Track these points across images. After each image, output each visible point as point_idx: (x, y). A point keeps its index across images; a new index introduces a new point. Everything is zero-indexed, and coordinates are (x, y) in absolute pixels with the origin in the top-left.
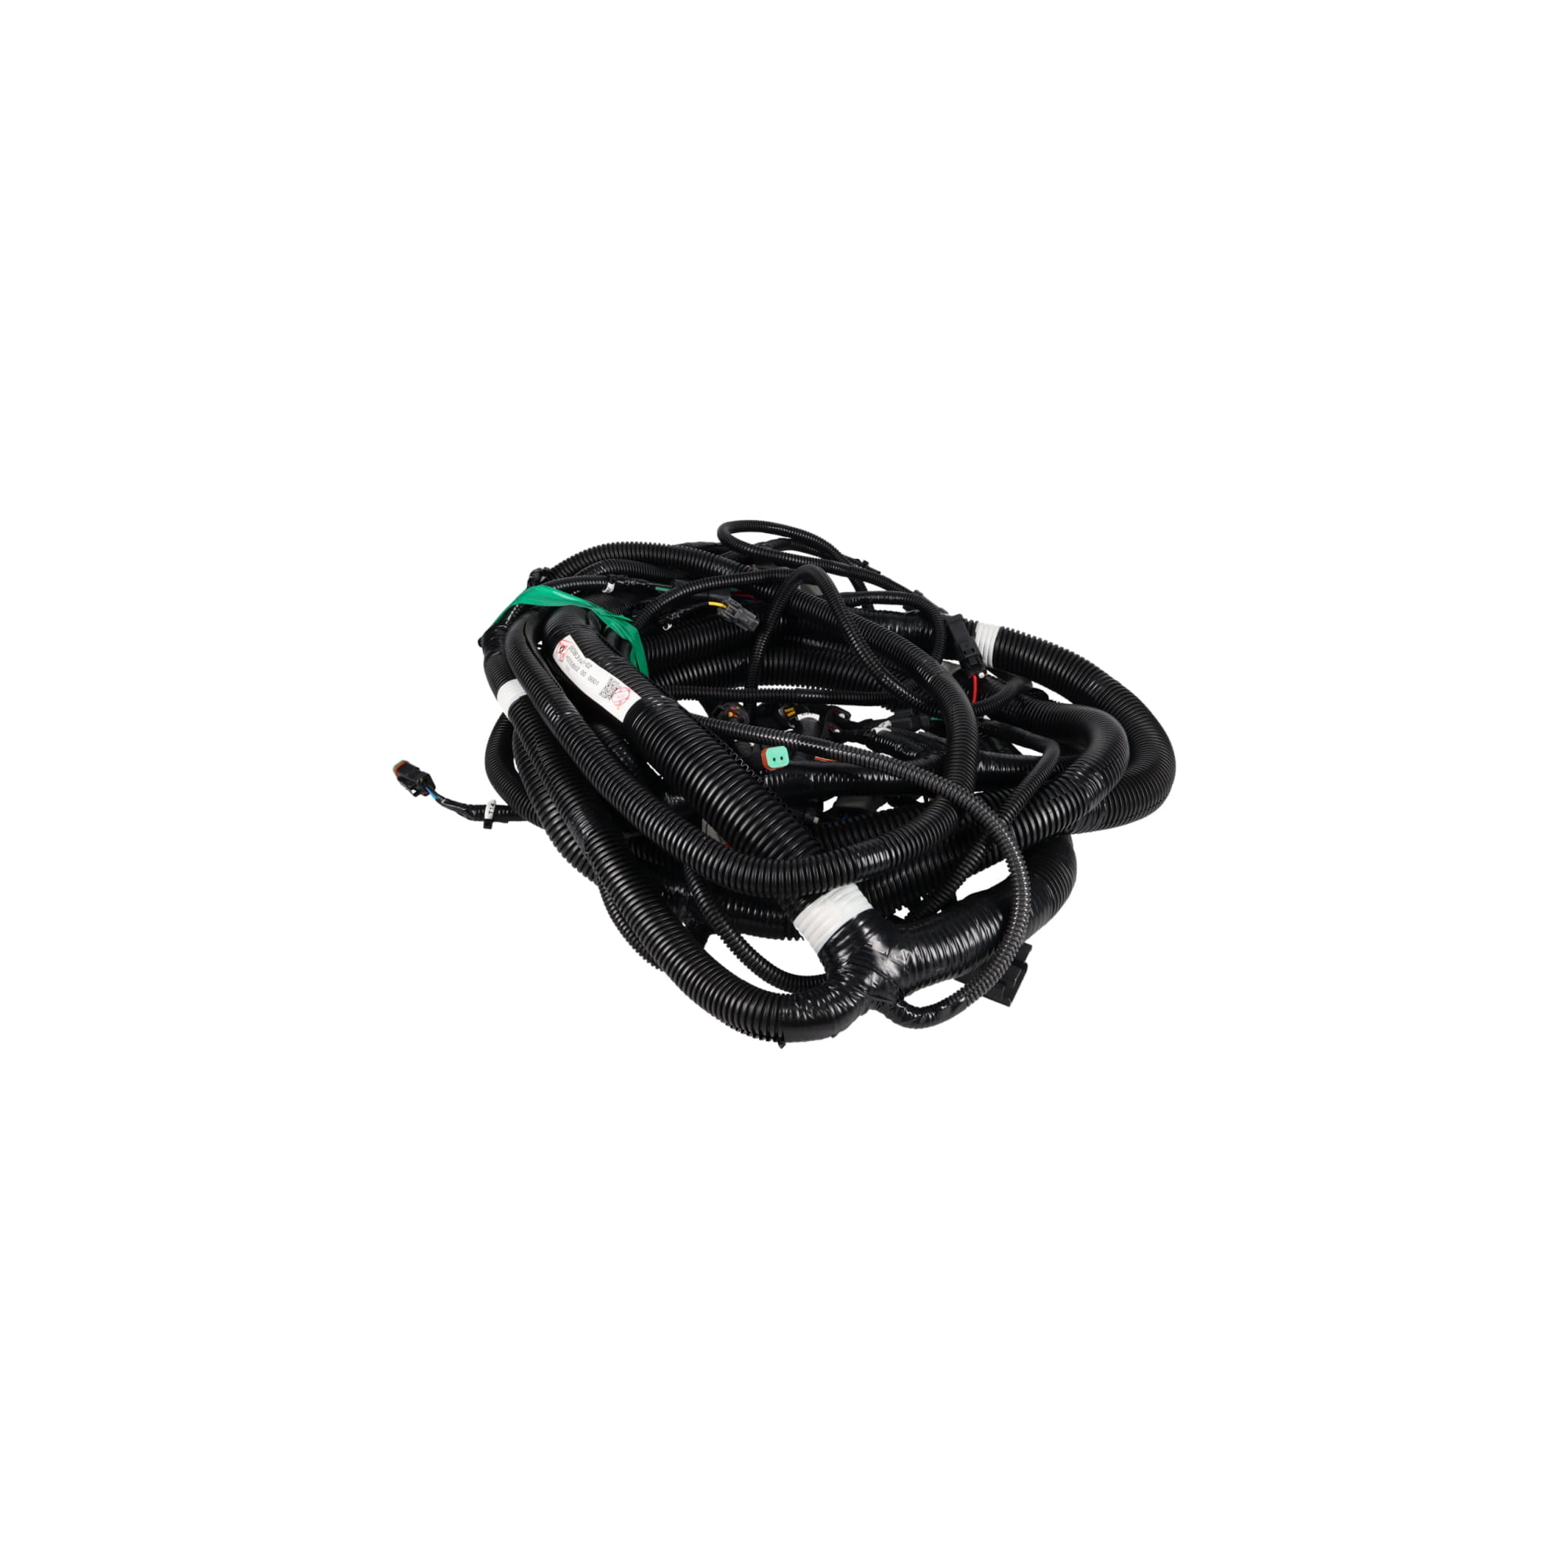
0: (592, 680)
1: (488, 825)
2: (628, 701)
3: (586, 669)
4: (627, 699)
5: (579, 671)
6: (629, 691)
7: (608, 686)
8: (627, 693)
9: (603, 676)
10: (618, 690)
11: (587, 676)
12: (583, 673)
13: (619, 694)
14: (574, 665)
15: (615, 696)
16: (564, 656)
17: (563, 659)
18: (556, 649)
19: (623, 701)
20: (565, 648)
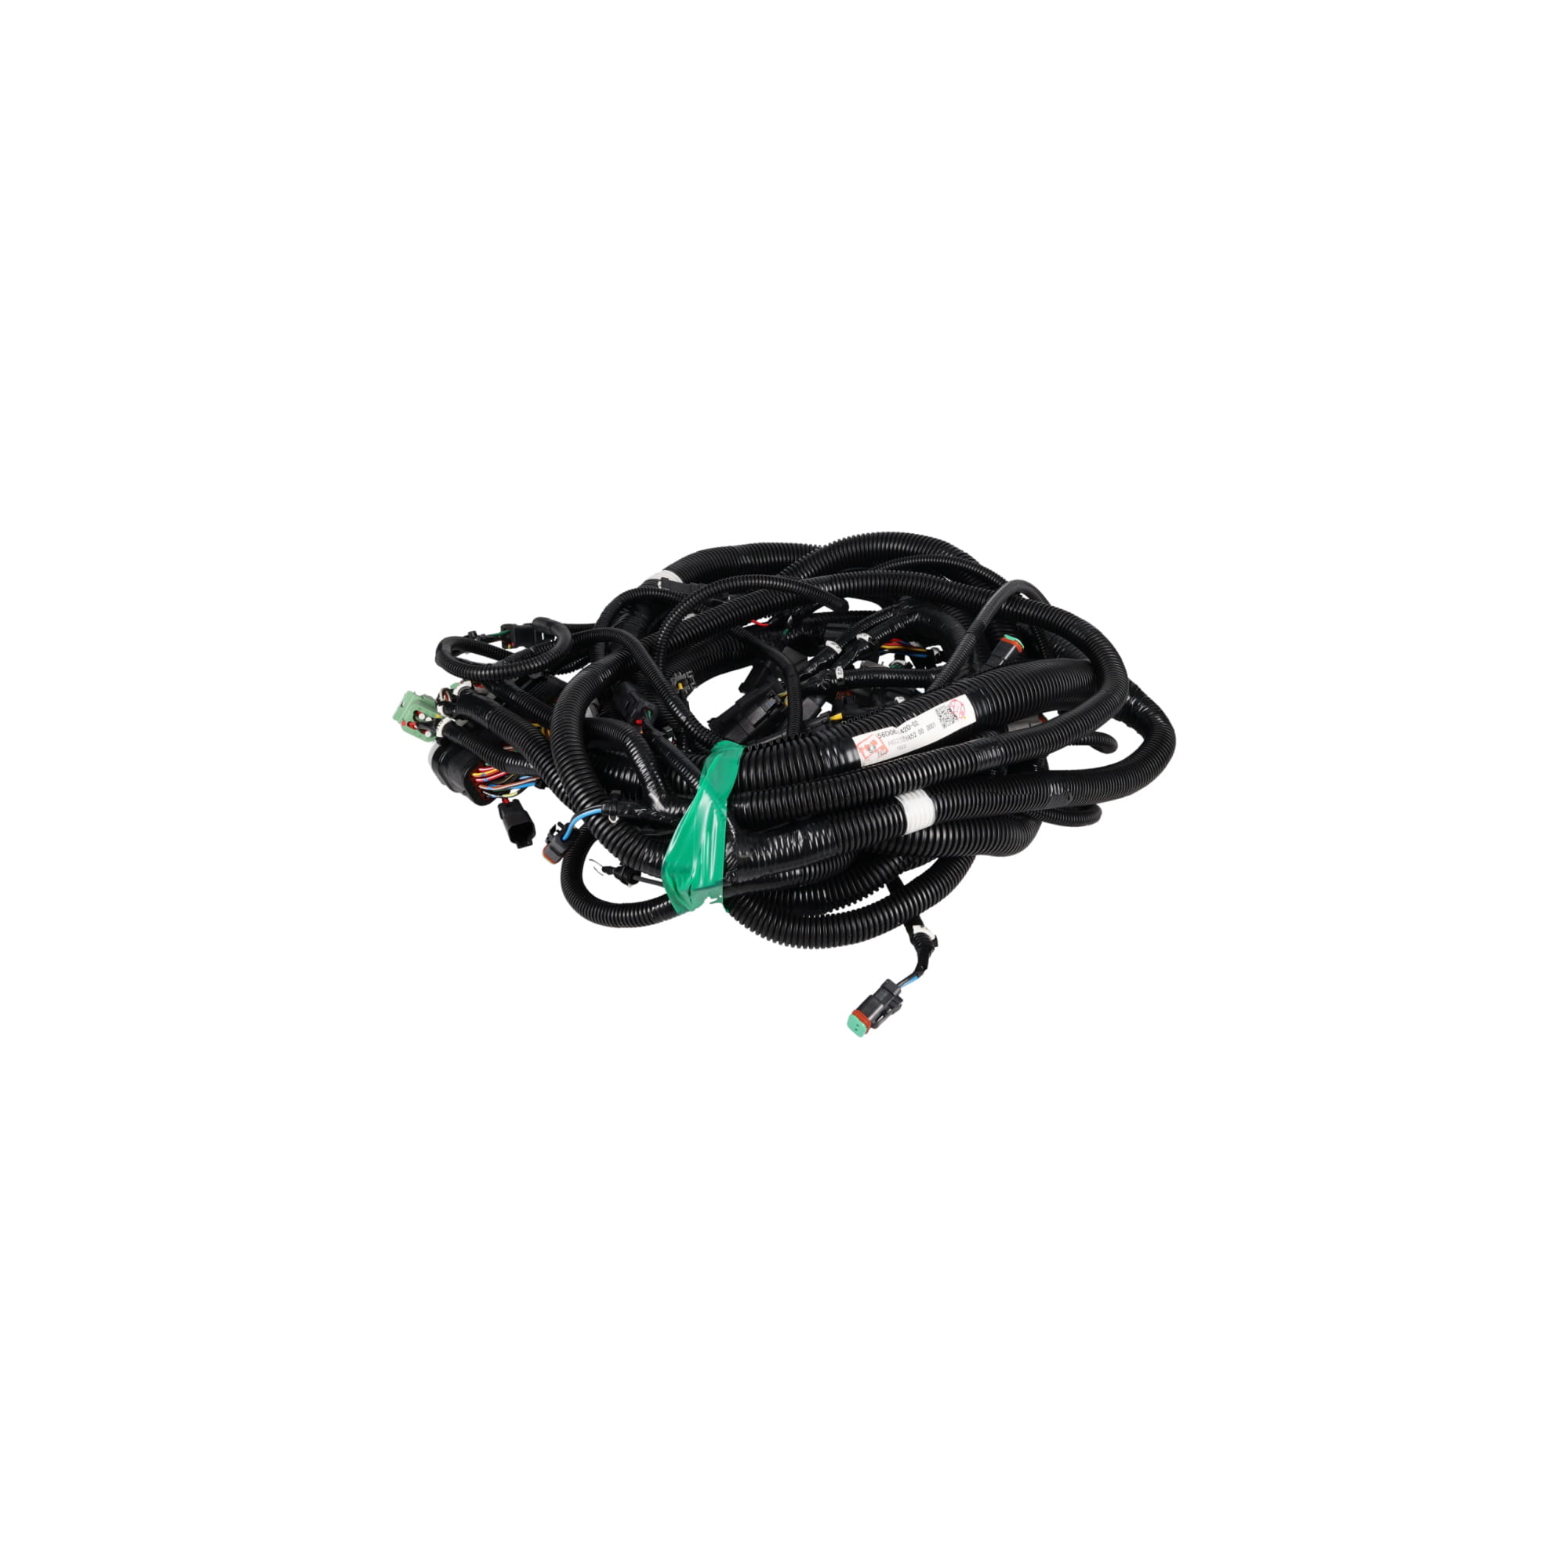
0: (930, 727)
2: (965, 704)
3: (919, 727)
4: (962, 705)
5: (917, 734)
6: (955, 700)
7: (941, 716)
8: (955, 703)
9: (930, 716)
10: (952, 708)
11: (925, 729)
12: (921, 731)
13: (955, 710)
15: (956, 714)
16: (883, 747)
17: (885, 751)
18: (864, 755)
19: (963, 709)
20: (874, 743)
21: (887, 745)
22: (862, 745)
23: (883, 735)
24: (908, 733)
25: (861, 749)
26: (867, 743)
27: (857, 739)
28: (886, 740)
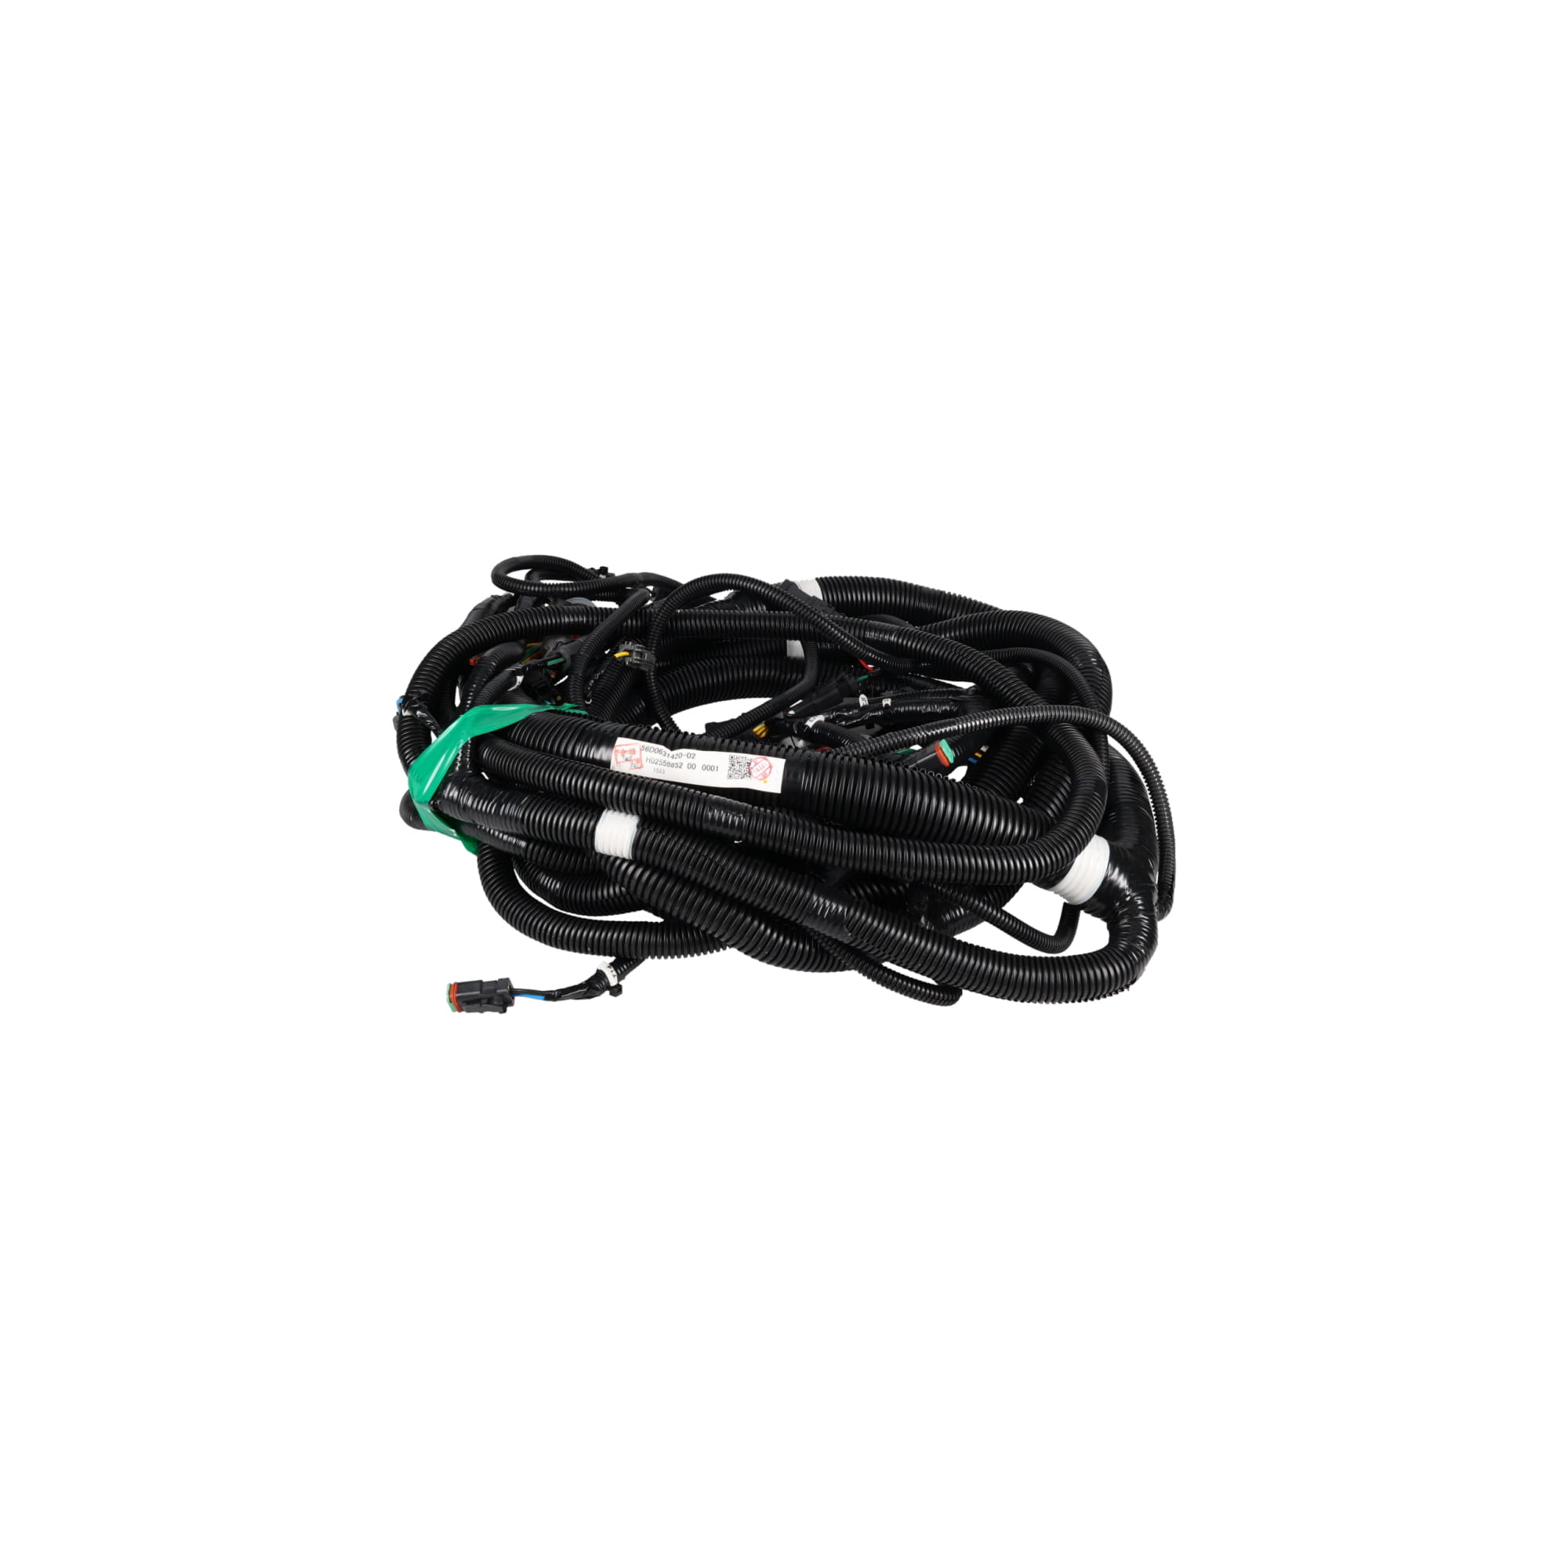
0: (710, 768)
1: (616, 991)
2: (774, 769)
3: (691, 761)
4: (771, 767)
5: (685, 766)
6: (766, 759)
7: (735, 765)
8: (765, 761)
9: (720, 759)
10: (753, 764)
11: (696, 766)
12: (692, 766)
14: (669, 763)
15: (753, 772)
16: (639, 760)
17: (639, 765)
18: (616, 759)
19: (768, 772)
20: (633, 752)
21: (644, 760)
22: (620, 749)
23: (647, 749)
24: (678, 761)
25: (617, 751)
26: (627, 748)
27: (620, 741)
28: (646, 755)
